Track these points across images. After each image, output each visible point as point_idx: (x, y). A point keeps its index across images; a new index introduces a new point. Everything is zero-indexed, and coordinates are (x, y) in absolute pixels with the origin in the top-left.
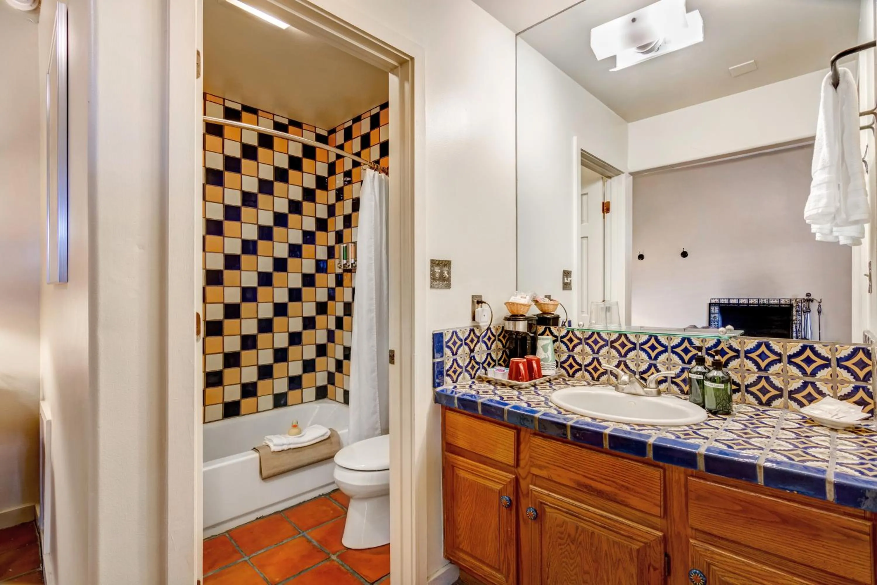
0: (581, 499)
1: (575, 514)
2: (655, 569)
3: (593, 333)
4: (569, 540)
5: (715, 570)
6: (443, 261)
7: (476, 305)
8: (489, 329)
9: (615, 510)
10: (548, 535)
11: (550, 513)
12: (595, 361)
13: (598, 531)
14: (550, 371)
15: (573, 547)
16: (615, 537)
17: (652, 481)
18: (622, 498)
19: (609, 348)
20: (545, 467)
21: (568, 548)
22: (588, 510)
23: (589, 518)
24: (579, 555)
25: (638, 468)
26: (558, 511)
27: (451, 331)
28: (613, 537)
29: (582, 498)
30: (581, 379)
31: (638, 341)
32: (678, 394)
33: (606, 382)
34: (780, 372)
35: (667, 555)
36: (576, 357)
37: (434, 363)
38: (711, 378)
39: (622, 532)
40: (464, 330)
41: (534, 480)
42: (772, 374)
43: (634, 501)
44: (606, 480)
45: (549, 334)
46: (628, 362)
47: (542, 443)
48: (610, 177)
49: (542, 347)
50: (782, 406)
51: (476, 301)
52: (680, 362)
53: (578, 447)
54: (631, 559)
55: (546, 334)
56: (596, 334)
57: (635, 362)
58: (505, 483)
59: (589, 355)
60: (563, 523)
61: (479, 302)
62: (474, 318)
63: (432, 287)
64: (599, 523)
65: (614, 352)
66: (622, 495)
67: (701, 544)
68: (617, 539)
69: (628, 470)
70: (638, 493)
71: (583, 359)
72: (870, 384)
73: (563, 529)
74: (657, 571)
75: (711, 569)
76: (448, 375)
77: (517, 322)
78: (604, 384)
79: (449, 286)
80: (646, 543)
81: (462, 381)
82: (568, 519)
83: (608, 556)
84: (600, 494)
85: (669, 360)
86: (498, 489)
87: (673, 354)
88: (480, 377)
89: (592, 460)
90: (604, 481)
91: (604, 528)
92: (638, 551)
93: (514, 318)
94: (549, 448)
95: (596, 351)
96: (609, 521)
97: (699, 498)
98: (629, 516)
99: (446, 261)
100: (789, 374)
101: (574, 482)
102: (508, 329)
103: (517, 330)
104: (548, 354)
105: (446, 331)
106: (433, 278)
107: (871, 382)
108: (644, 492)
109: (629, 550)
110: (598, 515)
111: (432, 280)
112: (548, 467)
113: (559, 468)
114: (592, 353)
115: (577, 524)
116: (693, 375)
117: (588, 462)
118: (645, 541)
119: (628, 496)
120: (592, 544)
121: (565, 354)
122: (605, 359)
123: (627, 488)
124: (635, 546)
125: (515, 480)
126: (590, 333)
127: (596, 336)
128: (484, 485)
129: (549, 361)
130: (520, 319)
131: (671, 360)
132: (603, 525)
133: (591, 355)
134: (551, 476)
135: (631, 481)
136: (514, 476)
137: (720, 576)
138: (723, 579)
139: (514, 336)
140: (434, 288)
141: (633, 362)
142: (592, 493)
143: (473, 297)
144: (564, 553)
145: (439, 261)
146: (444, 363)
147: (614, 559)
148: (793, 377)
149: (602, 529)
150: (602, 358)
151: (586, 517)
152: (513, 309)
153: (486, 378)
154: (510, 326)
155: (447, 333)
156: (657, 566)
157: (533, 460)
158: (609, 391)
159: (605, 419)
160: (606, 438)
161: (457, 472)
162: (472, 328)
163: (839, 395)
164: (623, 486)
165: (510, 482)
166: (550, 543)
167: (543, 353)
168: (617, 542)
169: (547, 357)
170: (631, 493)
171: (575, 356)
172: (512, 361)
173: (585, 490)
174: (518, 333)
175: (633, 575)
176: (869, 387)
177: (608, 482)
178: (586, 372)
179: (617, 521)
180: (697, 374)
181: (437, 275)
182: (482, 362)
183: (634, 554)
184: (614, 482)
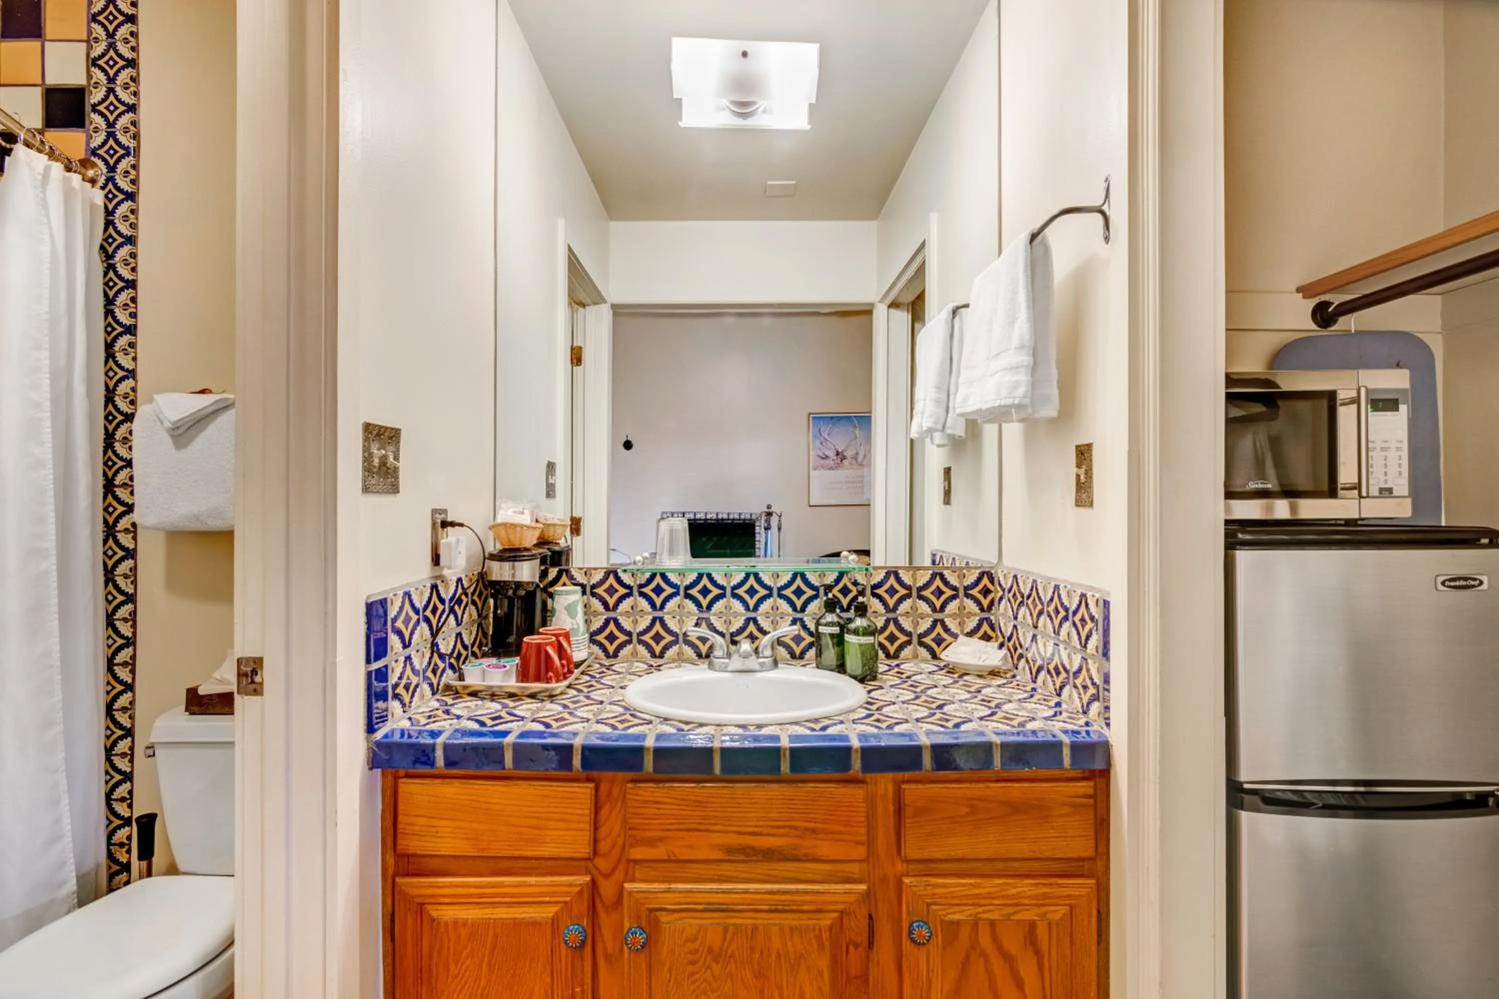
0: (726, 876)
1: (721, 906)
2: (856, 946)
3: (653, 576)
4: (709, 958)
5: (935, 910)
6: (386, 428)
7: (440, 529)
8: (460, 580)
9: (792, 875)
10: (667, 966)
11: (669, 923)
12: (658, 623)
13: (762, 920)
14: (580, 651)
15: (717, 969)
16: (794, 920)
17: (853, 807)
18: (805, 851)
19: (681, 599)
20: (661, 839)
21: (708, 975)
22: (746, 892)
23: (748, 905)
24: (729, 979)
25: (831, 793)
26: (684, 914)
27: (401, 593)
28: (789, 920)
29: (728, 873)
30: (630, 658)
31: (729, 582)
32: (788, 660)
33: (677, 657)
34: (909, 610)
35: (871, 917)
36: (621, 620)
37: (369, 674)
38: (855, 630)
39: (806, 908)
40: (422, 587)
41: (631, 870)
42: (901, 615)
43: (825, 849)
44: (778, 827)
45: (568, 582)
46: (713, 619)
47: (656, 794)
48: (583, 305)
49: (566, 608)
50: (910, 656)
51: (439, 521)
52: (790, 610)
53: (726, 785)
54: (821, 945)
55: (561, 582)
56: (658, 576)
57: (724, 618)
58: (568, 899)
59: (646, 614)
60: (699, 931)
61: (445, 524)
62: (436, 560)
63: (366, 489)
64: (766, 907)
65: (690, 605)
66: (807, 845)
67: (919, 879)
68: (795, 922)
69: (815, 800)
70: (831, 833)
71: (635, 622)
72: (993, 615)
73: (698, 943)
74: (860, 949)
75: (931, 911)
76: (396, 696)
77: (517, 564)
78: (674, 661)
79: (394, 489)
80: (842, 912)
81: (419, 703)
82: (706, 920)
83: (782, 956)
84: (769, 855)
85: (775, 608)
86: (551, 915)
87: (781, 598)
88: (448, 687)
89: (754, 801)
90: (775, 831)
91: (776, 911)
92: (831, 927)
93: (511, 554)
94: (672, 801)
95: (611, 606)
96: (783, 897)
97: (920, 812)
98: (810, 876)
99: (392, 429)
100: (919, 612)
101: (720, 850)
102: (498, 579)
103: (517, 579)
104: (578, 622)
105: (391, 595)
106: (368, 469)
107: (993, 612)
108: (842, 829)
109: (817, 932)
110: (765, 893)
111: (367, 474)
112: (667, 838)
113: (690, 833)
114: (650, 610)
115: (725, 923)
116: (824, 627)
117: (747, 806)
118: (841, 907)
119: (818, 843)
120: (752, 949)
121: (600, 617)
122: (674, 617)
123: (814, 831)
124: (826, 921)
125: (590, 884)
126: (648, 575)
127: (658, 580)
128: (514, 919)
129: (580, 634)
130: (524, 556)
131: (777, 609)
132: (773, 907)
133: (649, 614)
134: (673, 853)
135: (819, 816)
136: (588, 878)
137: (942, 917)
138: (947, 919)
139: (510, 592)
140: (369, 492)
141: (720, 618)
142: (754, 858)
143: (434, 511)
144: (698, 987)
145: (381, 427)
146: (390, 671)
147: (792, 957)
148: (922, 616)
149: (772, 915)
150: (670, 616)
151: (743, 904)
152: (512, 537)
153: (465, 687)
154: (501, 572)
155: (394, 598)
156: (858, 940)
157: (633, 832)
158: (699, 673)
159: (704, 722)
160: (785, 756)
161: (434, 914)
162: (433, 582)
163: (965, 632)
164: (806, 829)
165: (580, 893)
166: (669, 981)
167: (569, 620)
168: (796, 928)
169: (575, 627)
170: (821, 836)
171: (619, 618)
172: (528, 643)
173: (741, 858)
174: (519, 585)
175: (823, 972)
176: (992, 618)
177: (782, 831)
178: (641, 646)
179: (797, 892)
180: (829, 626)
181: (376, 462)
182: (449, 653)
183: (825, 936)
184: (790, 827)
